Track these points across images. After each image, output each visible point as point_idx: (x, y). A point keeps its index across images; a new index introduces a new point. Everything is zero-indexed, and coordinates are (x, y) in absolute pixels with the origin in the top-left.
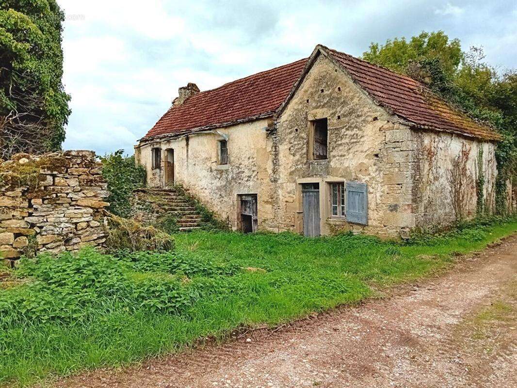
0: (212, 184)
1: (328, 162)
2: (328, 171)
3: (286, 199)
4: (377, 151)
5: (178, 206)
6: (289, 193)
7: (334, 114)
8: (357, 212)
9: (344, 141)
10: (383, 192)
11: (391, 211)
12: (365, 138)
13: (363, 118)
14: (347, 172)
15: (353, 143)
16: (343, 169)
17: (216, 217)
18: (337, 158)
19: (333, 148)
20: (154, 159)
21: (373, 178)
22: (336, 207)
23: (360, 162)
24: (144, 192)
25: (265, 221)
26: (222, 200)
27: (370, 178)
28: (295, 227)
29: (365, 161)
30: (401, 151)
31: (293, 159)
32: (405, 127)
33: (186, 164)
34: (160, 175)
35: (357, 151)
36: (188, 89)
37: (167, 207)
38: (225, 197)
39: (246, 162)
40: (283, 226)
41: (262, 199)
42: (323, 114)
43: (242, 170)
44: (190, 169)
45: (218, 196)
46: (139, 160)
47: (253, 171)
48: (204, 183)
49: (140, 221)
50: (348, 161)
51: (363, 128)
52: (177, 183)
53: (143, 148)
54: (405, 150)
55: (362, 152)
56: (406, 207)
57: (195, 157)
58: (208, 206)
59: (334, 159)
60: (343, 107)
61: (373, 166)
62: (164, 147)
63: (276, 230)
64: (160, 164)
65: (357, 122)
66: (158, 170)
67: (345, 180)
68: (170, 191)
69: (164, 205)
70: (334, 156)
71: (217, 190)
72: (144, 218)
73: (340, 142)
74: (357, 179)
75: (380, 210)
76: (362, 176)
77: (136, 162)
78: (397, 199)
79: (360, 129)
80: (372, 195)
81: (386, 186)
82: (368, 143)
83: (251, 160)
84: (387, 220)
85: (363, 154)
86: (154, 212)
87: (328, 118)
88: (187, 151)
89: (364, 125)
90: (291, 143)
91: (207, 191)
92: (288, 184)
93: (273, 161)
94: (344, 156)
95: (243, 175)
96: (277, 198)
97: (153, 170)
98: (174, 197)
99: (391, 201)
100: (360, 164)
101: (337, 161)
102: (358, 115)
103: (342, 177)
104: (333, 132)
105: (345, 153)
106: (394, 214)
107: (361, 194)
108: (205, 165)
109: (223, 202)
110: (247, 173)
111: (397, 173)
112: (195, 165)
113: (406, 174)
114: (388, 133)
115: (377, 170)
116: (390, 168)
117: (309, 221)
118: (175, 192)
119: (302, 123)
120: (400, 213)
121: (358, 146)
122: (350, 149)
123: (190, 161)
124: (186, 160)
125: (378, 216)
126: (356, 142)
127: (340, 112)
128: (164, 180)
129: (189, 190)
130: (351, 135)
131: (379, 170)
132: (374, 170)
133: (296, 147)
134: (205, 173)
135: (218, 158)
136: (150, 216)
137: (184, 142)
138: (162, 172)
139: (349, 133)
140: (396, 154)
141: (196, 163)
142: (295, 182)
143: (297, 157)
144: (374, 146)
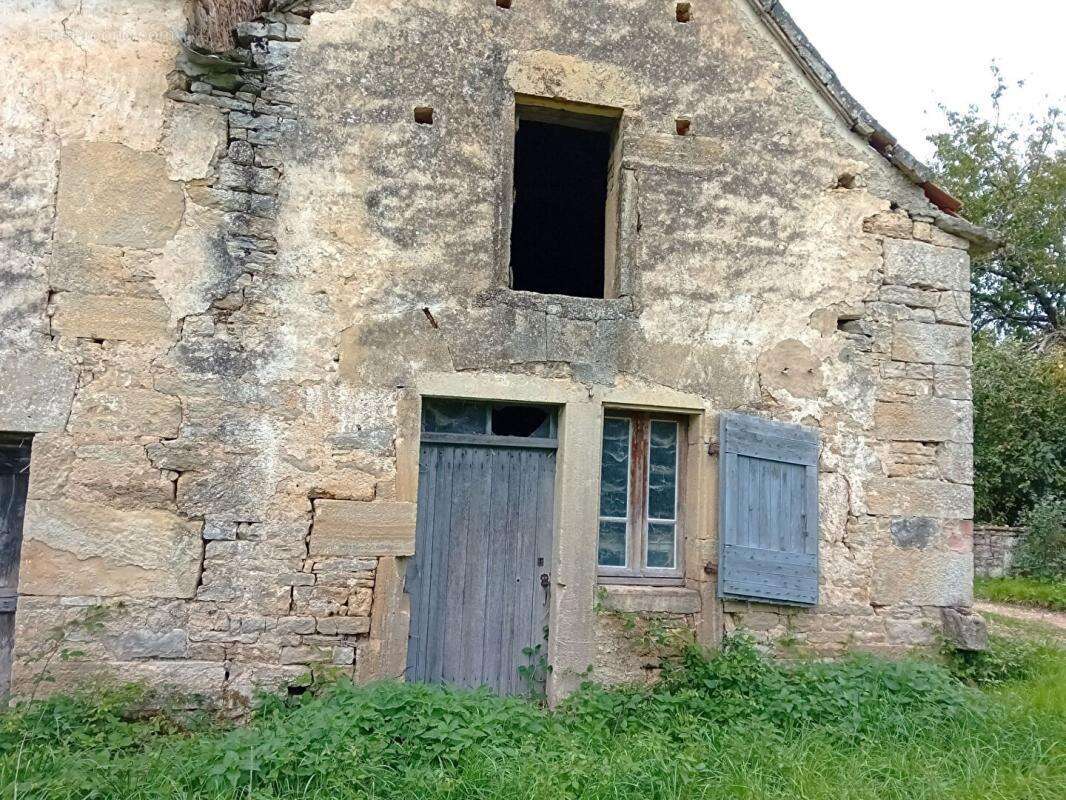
1: (627, 312)
2: (622, 355)
3: (312, 481)
4: (854, 307)
6: (346, 444)
7: (665, 105)
8: (774, 549)
9: (709, 234)
10: (875, 468)
11: (905, 544)
12: (810, 245)
13: (799, 163)
14: (718, 373)
15: (758, 250)
16: (700, 358)
18: (677, 301)
19: (657, 255)
21: (838, 408)
22: (623, 525)
23: (782, 338)
25: (95, 618)
27: (825, 409)
28: (375, 645)
29: (808, 337)
30: (939, 322)
31: (392, 261)
32: (951, 241)
35: (771, 289)
40: (271, 643)
41: (81, 471)
42: (602, 86)
47: (9, 278)
50: (730, 327)
51: (798, 202)
54: (953, 320)
55: (794, 296)
56: (958, 531)
59: (659, 306)
60: (708, 89)
61: (838, 365)
63: (201, 676)
65: (772, 172)
67: (707, 405)
70: (661, 293)
73: (691, 235)
74: (768, 407)
75: (862, 544)
76: (790, 399)
78: (923, 500)
79: (786, 203)
80: (832, 477)
81: (886, 447)
82: (818, 265)
84: (889, 582)
85: (798, 305)
87: (627, 112)
89: (803, 190)
90: (384, 172)
92: (344, 391)
93: (219, 245)
94: (710, 298)
96: (231, 473)
99: (902, 508)
100: (781, 345)
101: (672, 317)
102: (776, 144)
103: (694, 388)
104: (658, 184)
105: (717, 289)
106: (914, 556)
107: (792, 472)
111: (927, 402)
113: (959, 410)
114: (893, 248)
115: (852, 379)
116: (899, 378)
117: (450, 602)
119: (467, 90)
120: (937, 554)
121: (781, 268)
122: (739, 274)
125: (852, 567)
126: (770, 252)
127: (691, 106)
130: (745, 218)
131: (861, 380)
132: (843, 377)
133: (420, 202)
139: (738, 204)
140: (923, 331)
142: (399, 384)
143: (429, 254)
144: (844, 284)
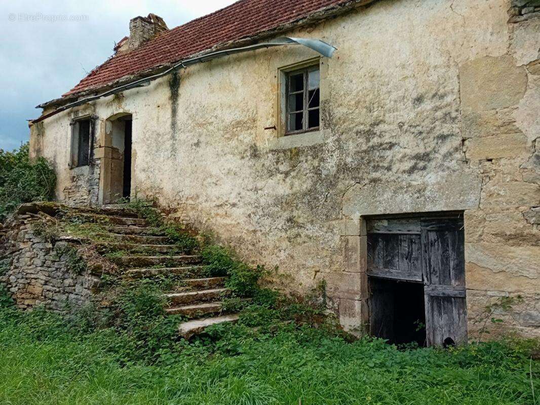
0: (256, 190)
5: (154, 253)
17: (271, 282)
20: (77, 145)
24: (52, 212)
25: (506, 303)
26: (298, 235)
33: (168, 145)
34: (89, 180)
36: (150, 23)
37: (124, 256)
38: (309, 226)
39: (407, 114)
41: (490, 227)
43: (387, 139)
44: (181, 154)
45: (280, 223)
46: (38, 151)
47: (443, 138)
48: (227, 189)
49: (38, 298)
52: (139, 195)
53: (52, 122)
57: (200, 125)
58: (243, 252)
62: (104, 112)
64: (92, 154)
66: (86, 169)
68: (123, 213)
69: (113, 250)
71: (276, 205)
72: (48, 287)
77: (33, 155)
83: (427, 105)
86: (82, 270)
88: (174, 112)
91: (237, 212)
95: (389, 153)
97: (71, 169)
98: (136, 228)
108: (234, 143)
109: (299, 240)
110: (409, 145)
112: (197, 144)
118: (135, 216)
123: (181, 136)
124: (169, 136)
128: (100, 190)
129: (175, 211)
134: (233, 163)
135: (279, 119)
136: (67, 282)
137: (166, 93)
138: (97, 171)
141: (202, 139)
